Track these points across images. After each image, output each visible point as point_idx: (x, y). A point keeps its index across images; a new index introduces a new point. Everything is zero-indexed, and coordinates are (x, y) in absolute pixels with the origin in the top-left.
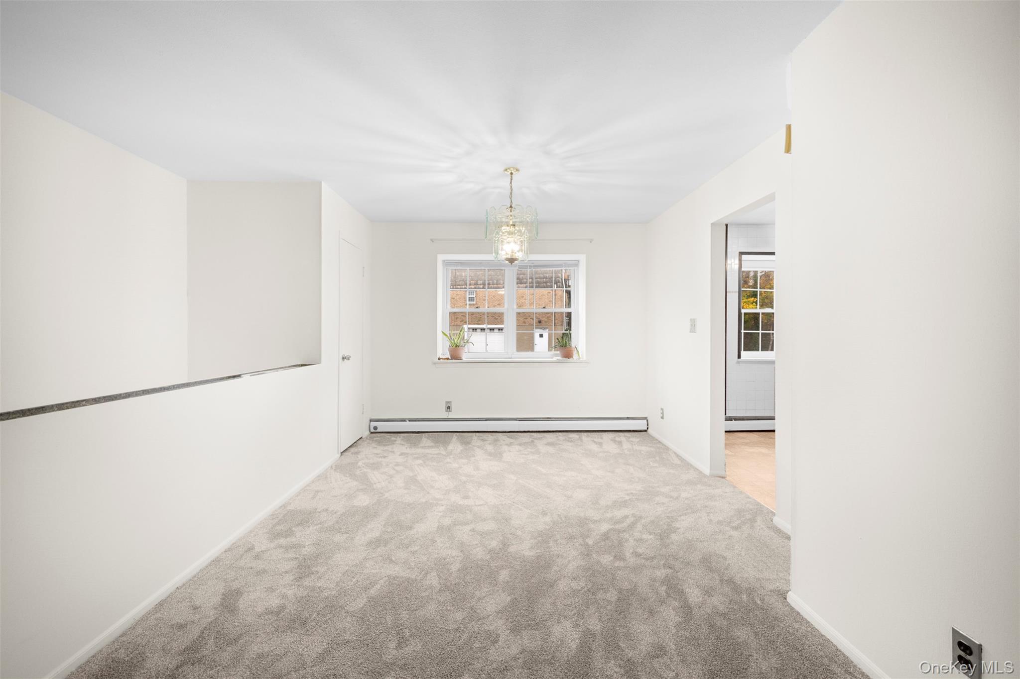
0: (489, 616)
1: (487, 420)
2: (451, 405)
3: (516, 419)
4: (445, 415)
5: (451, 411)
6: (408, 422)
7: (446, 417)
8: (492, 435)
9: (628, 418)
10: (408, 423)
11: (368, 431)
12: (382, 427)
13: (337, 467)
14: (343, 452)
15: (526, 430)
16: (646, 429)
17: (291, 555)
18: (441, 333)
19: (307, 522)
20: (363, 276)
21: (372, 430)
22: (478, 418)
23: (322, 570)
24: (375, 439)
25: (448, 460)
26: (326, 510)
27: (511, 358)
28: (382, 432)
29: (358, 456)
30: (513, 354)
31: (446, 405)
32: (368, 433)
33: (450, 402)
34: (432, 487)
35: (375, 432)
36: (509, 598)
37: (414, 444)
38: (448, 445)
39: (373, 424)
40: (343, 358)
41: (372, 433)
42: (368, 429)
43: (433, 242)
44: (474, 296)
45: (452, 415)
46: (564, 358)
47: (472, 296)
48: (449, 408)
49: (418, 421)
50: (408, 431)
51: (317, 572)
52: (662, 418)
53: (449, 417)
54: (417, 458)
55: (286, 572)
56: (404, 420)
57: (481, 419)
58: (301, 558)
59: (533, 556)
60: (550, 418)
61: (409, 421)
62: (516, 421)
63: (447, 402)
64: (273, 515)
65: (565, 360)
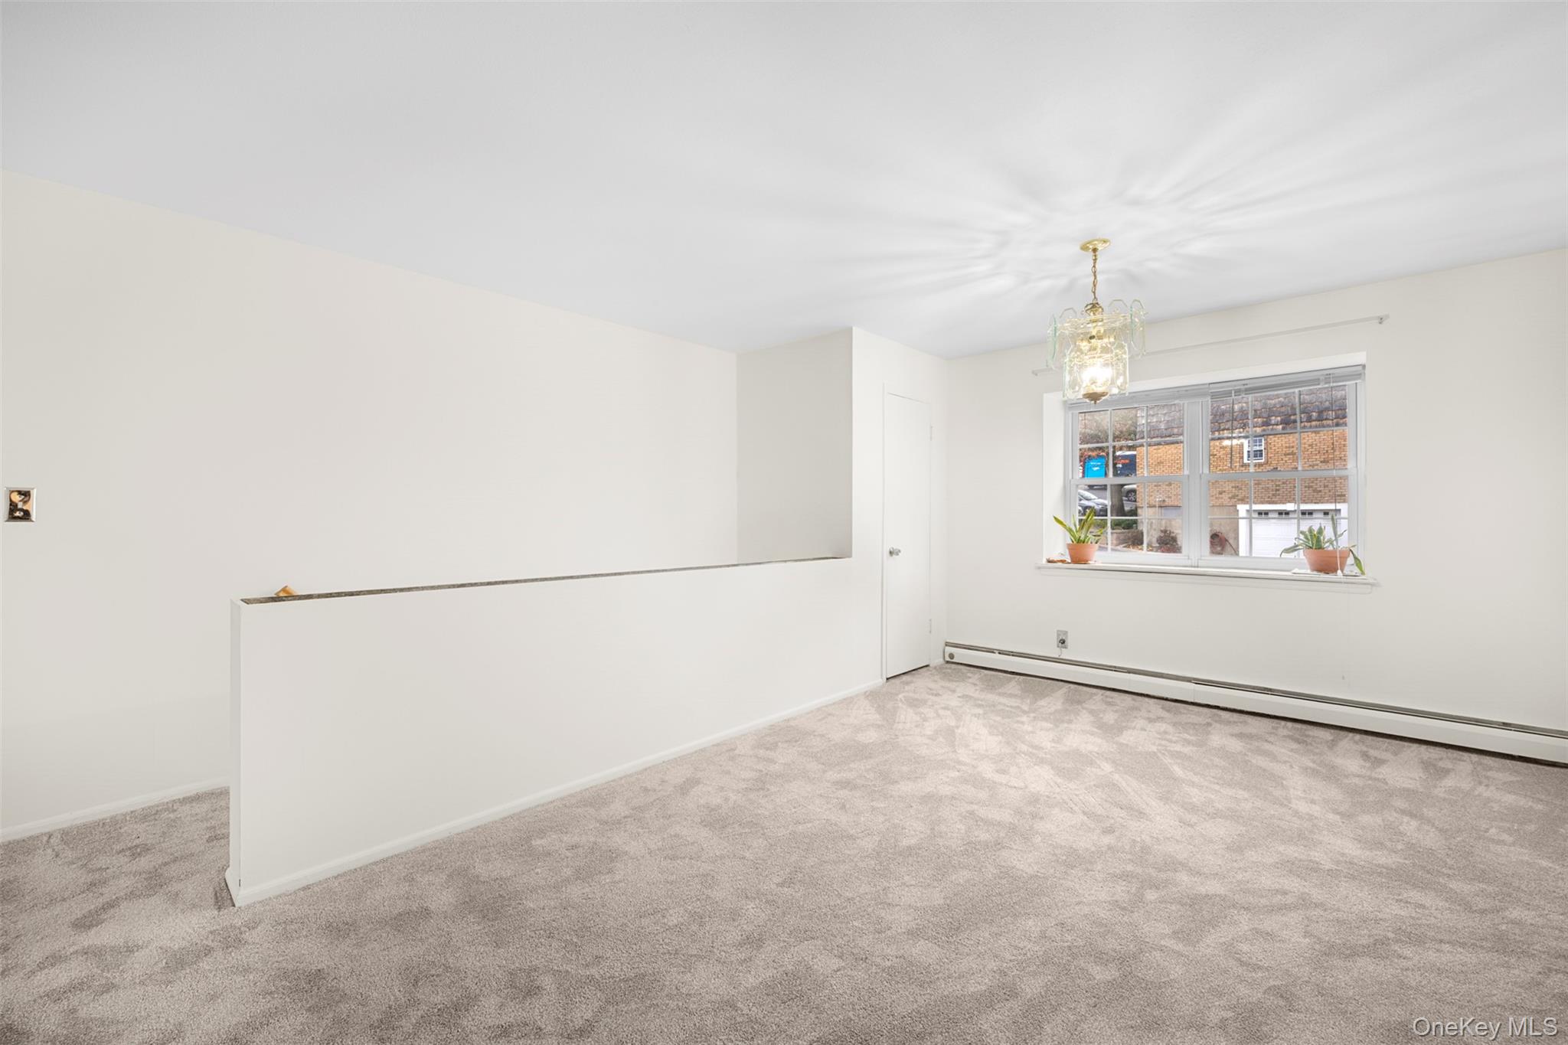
0: (897, 905)
2: (1067, 637)
3: (1190, 680)
4: (1055, 652)
5: (1066, 648)
6: (997, 654)
7: (1057, 656)
10: (997, 656)
11: (942, 660)
12: (961, 655)
13: (872, 695)
14: (890, 678)
15: (1221, 705)
17: (760, 767)
18: (1053, 519)
19: (796, 741)
20: (931, 438)
21: (948, 659)
22: (1115, 667)
23: (773, 789)
24: (944, 671)
25: (1024, 719)
26: (822, 736)
27: (1198, 567)
28: (961, 664)
29: (906, 687)
31: (1058, 635)
32: (941, 661)
33: (1066, 633)
34: (967, 746)
35: (951, 661)
36: (942, 901)
37: (991, 687)
38: (1041, 699)
39: (949, 650)
40: (891, 553)
41: (948, 662)
42: (942, 656)
43: (1036, 375)
44: (1263, 448)
45: (1066, 655)
46: (1315, 573)
47: (1258, 448)
48: (1063, 642)
49: (1013, 655)
50: (998, 668)
51: (768, 790)
53: (1061, 657)
54: (979, 706)
55: (744, 780)
56: (991, 651)
57: (1119, 668)
58: (765, 772)
59: (1026, 873)
60: (1270, 690)
61: (1000, 653)
62: (1189, 683)
63: (1059, 633)
64: (772, 726)
65: (1323, 576)
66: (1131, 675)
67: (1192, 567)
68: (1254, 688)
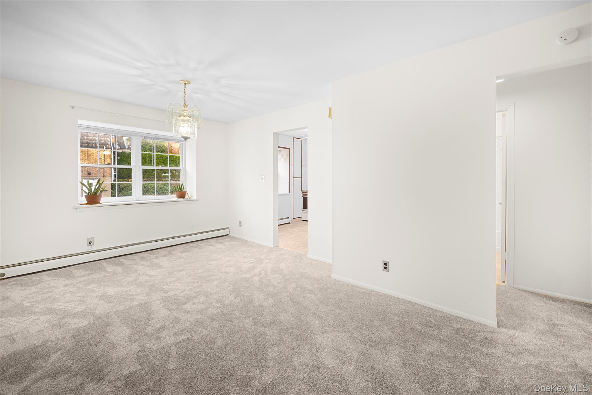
1: (127, 246)
2: (92, 240)
3: (151, 242)
4: (86, 249)
5: (93, 245)
7: (89, 250)
8: (135, 256)
9: (219, 229)
12: (12, 272)
15: (161, 247)
16: (228, 234)
18: (80, 183)
27: (139, 201)
28: (13, 277)
30: (140, 198)
31: (87, 240)
33: (91, 238)
35: (3, 278)
43: (73, 108)
46: (180, 198)
48: (90, 243)
52: (240, 226)
53: (91, 250)
61: (47, 260)
65: (182, 199)
66: (128, 247)
67: (137, 201)
68: (169, 238)
